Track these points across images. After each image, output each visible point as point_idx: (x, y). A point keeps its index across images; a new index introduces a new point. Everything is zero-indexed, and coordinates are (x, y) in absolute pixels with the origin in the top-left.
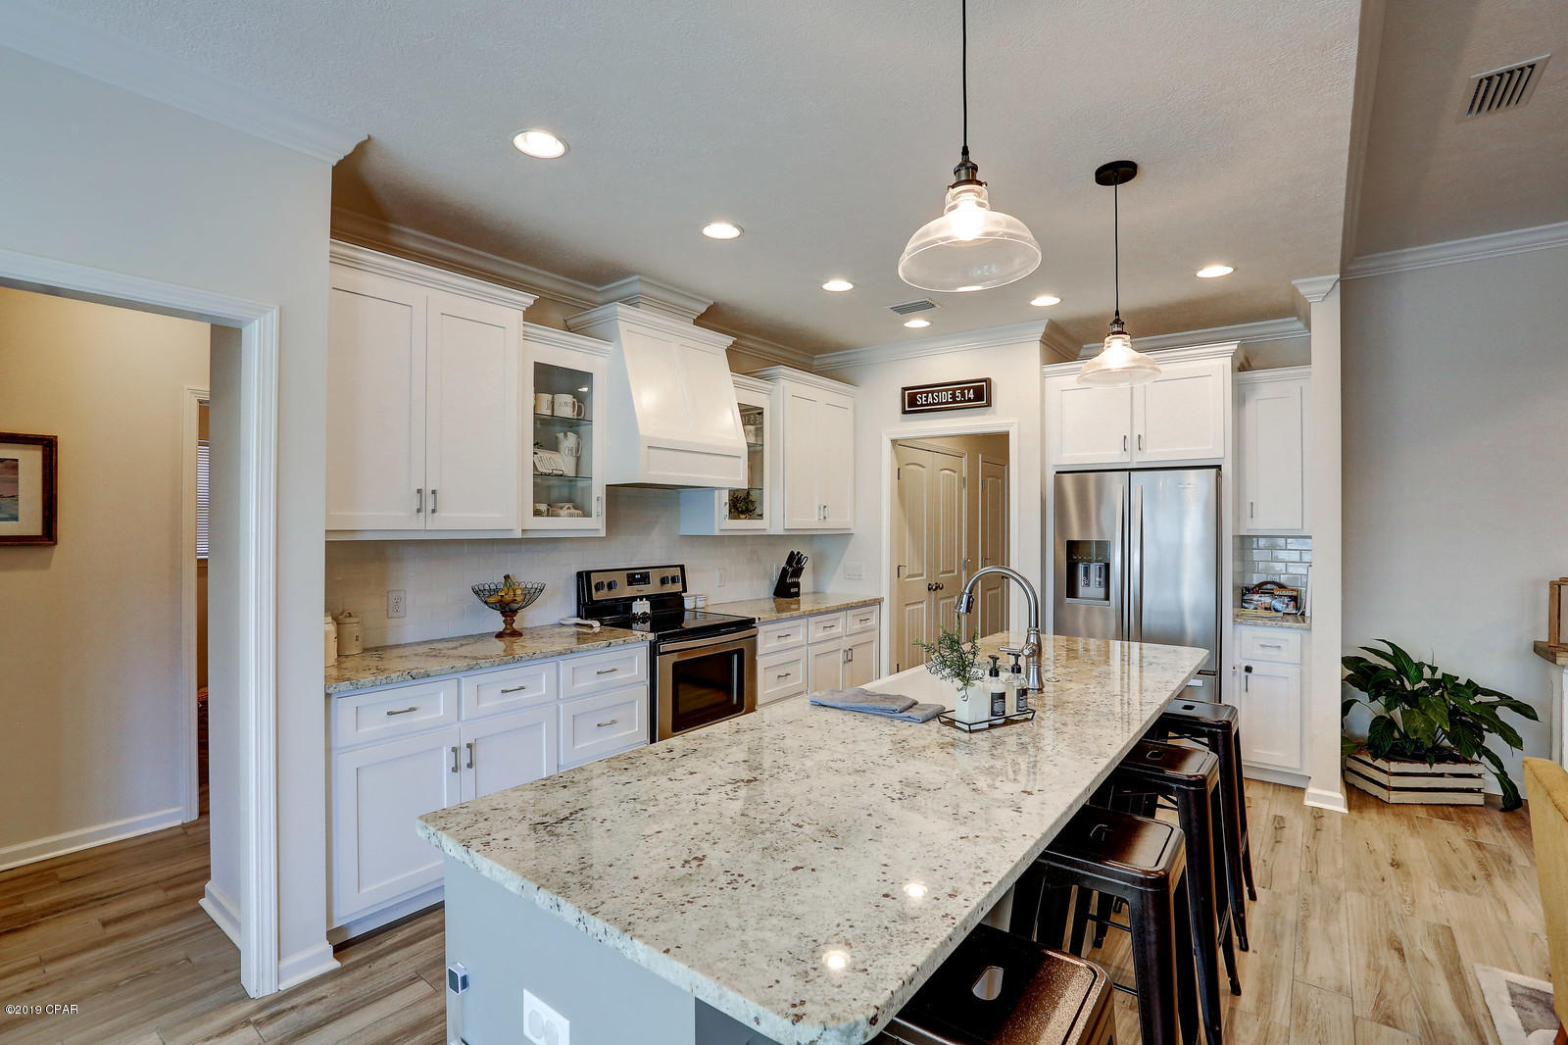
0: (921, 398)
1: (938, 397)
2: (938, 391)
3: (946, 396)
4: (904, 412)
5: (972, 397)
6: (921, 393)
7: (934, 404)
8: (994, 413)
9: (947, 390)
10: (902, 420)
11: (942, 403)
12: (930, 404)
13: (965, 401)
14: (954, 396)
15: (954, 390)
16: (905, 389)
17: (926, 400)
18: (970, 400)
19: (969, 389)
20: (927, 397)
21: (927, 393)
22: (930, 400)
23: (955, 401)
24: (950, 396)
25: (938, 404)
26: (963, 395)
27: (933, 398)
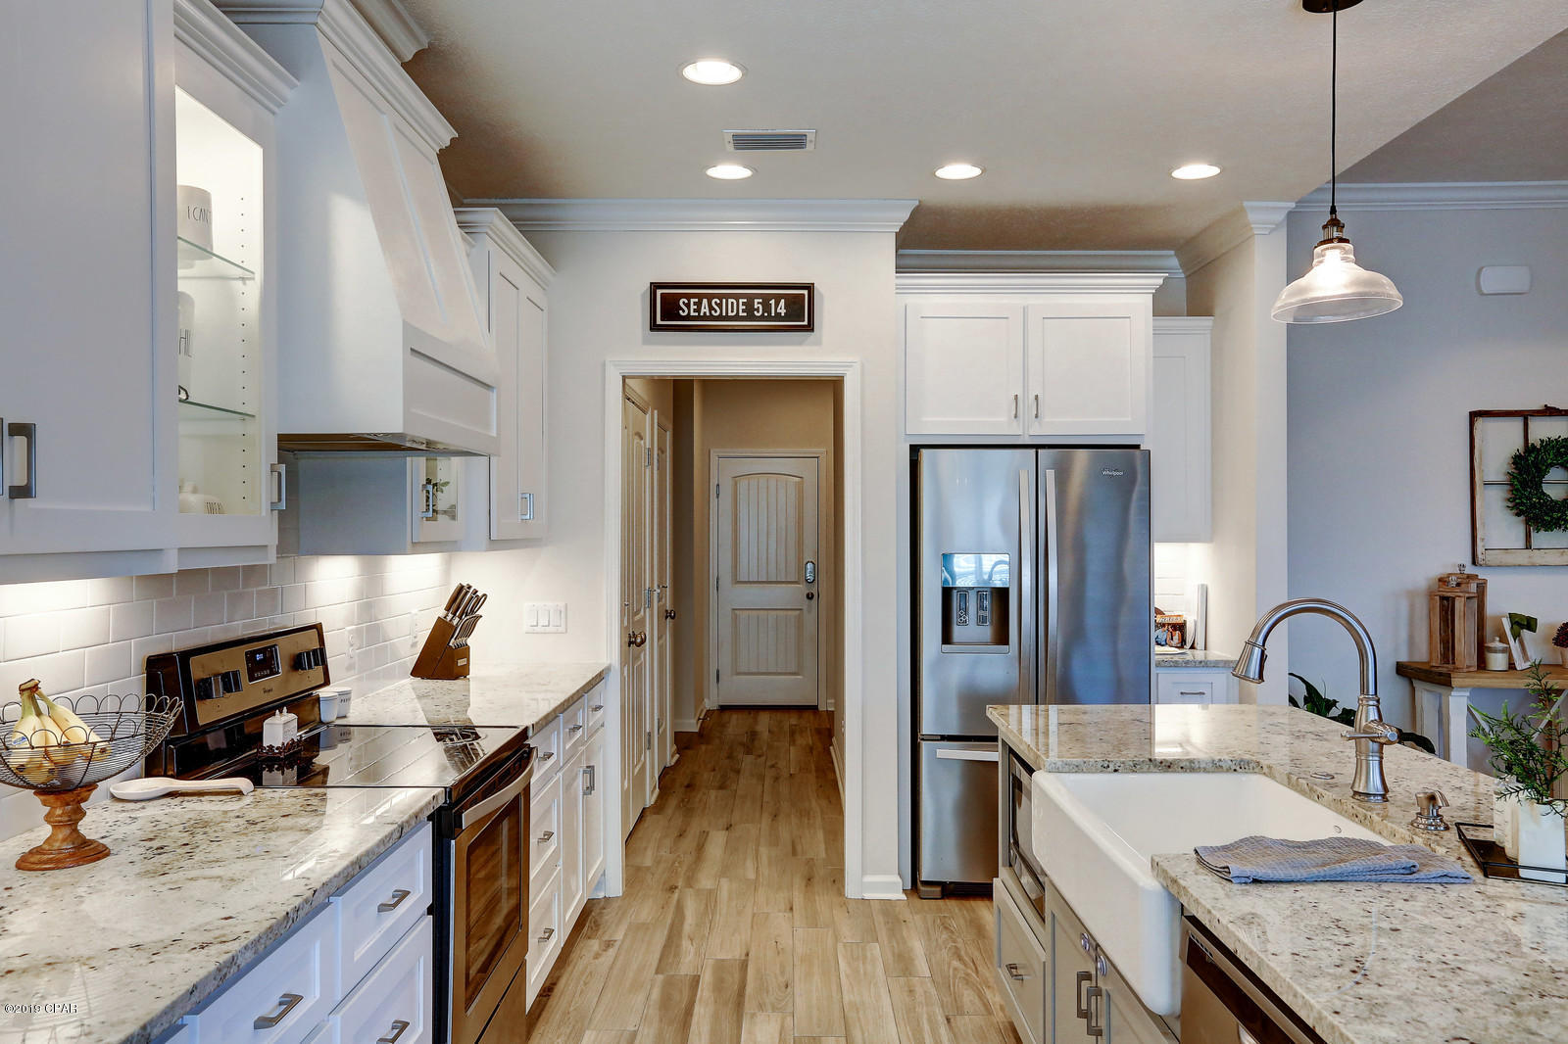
0: (688, 305)
1: (720, 305)
2: (720, 297)
3: (735, 306)
4: (654, 327)
5: (783, 312)
6: (688, 296)
7: (712, 318)
8: (818, 343)
9: (737, 297)
10: (646, 342)
11: (727, 318)
12: (705, 318)
13: (770, 318)
14: (750, 308)
15: (751, 298)
16: (655, 286)
17: (698, 310)
18: (778, 317)
19: (778, 298)
20: (699, 304)
21: (700, 297)
22: (704, 310)
23: (751, 317)
24: (741, 307)
25: (720, 318)
26: (766, 307)
27: (711, 308)
